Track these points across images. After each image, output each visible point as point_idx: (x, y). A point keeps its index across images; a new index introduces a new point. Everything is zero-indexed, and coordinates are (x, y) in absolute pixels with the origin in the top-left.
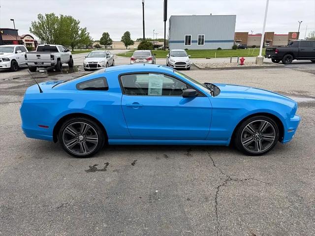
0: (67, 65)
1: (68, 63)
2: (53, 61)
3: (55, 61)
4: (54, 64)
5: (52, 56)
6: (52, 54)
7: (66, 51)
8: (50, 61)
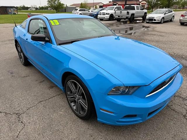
0: (142, 18)
1: (143, 17)
2: (128, 15)
3: (129, 16)
4: (128, 17)
5: (128, 13)
6: (128, 11)
7: (143, 10)
8: (126, 15)
